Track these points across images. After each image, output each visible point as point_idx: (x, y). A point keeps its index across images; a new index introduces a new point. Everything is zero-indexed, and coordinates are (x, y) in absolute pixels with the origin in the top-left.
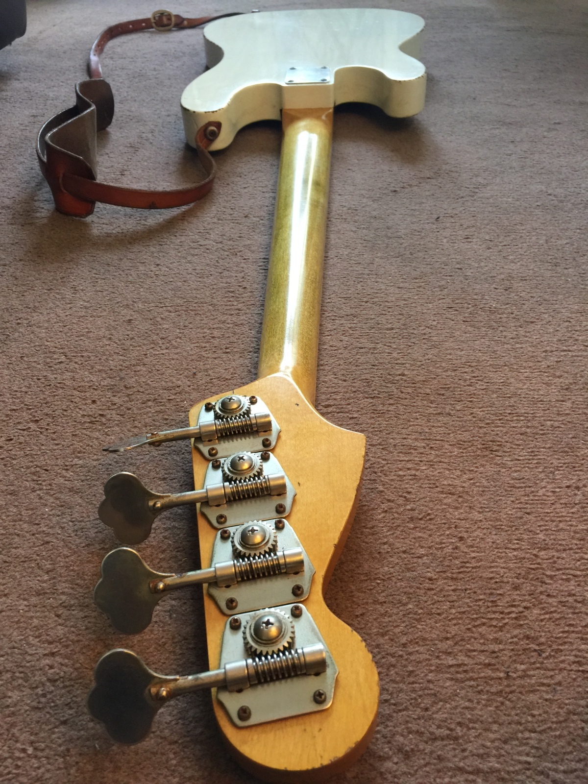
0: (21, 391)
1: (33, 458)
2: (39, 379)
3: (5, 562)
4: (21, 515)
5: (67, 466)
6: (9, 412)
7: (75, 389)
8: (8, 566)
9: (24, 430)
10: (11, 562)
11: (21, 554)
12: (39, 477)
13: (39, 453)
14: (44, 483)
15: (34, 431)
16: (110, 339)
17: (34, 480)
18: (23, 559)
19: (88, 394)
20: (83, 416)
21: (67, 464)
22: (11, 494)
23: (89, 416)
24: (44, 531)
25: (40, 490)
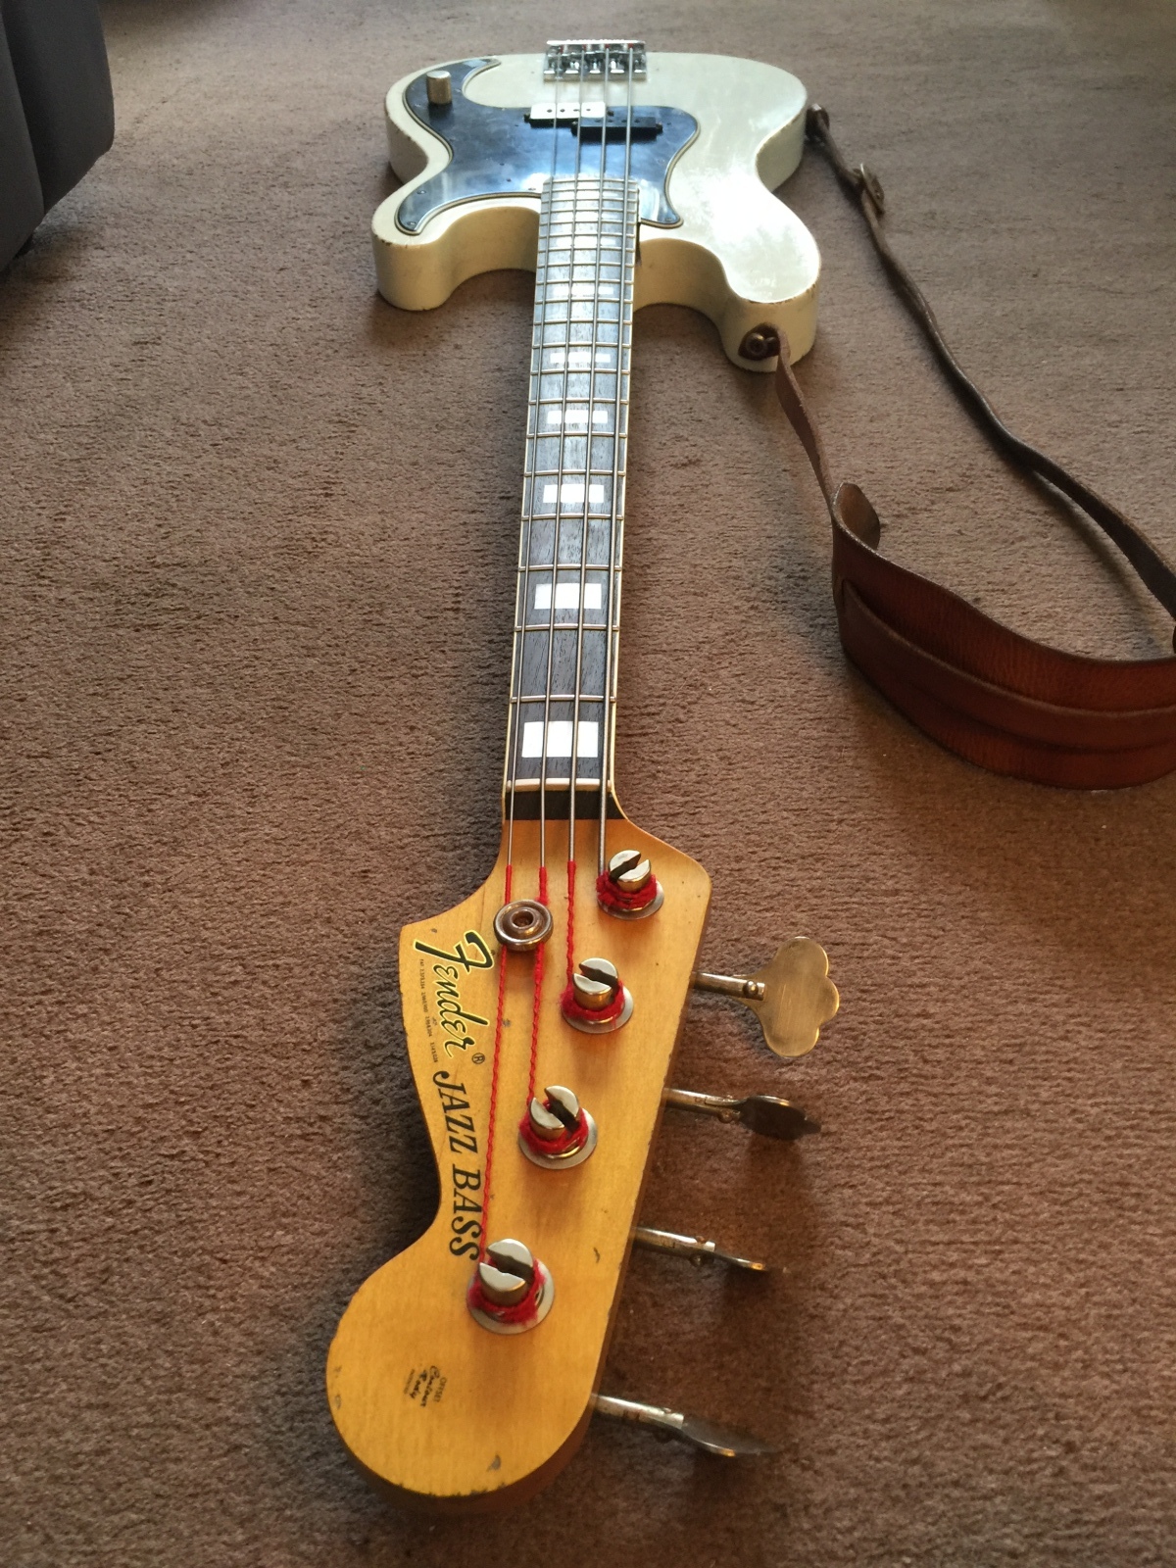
0: (161, 1058)
1: (195, 1229)
2: (194, 1027)
3: (158, 1496)
4: (180, 1375)
5: (262, 1249)
6: (141, 1113)
7: (266, 1051)
8: (165, 1505)
9: (172, 1157)
10: (169, 1497)
11: (187, 1476)
12: (210, 1278)
13: (205, 1216)
14: (220, 1295)
15: (193, 1159)
16: (329, 920)
17: (200, 1287)
18: (191, 1490)
19: (293, 1064)
20: (287, 1120)
21: (262, 1244)
22: (157, 1321)
23: (298, 1119)
24: (228, 1419)
25: (215, 1310)
